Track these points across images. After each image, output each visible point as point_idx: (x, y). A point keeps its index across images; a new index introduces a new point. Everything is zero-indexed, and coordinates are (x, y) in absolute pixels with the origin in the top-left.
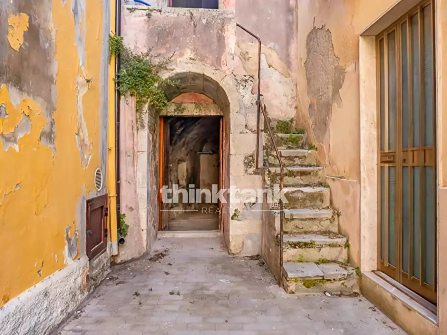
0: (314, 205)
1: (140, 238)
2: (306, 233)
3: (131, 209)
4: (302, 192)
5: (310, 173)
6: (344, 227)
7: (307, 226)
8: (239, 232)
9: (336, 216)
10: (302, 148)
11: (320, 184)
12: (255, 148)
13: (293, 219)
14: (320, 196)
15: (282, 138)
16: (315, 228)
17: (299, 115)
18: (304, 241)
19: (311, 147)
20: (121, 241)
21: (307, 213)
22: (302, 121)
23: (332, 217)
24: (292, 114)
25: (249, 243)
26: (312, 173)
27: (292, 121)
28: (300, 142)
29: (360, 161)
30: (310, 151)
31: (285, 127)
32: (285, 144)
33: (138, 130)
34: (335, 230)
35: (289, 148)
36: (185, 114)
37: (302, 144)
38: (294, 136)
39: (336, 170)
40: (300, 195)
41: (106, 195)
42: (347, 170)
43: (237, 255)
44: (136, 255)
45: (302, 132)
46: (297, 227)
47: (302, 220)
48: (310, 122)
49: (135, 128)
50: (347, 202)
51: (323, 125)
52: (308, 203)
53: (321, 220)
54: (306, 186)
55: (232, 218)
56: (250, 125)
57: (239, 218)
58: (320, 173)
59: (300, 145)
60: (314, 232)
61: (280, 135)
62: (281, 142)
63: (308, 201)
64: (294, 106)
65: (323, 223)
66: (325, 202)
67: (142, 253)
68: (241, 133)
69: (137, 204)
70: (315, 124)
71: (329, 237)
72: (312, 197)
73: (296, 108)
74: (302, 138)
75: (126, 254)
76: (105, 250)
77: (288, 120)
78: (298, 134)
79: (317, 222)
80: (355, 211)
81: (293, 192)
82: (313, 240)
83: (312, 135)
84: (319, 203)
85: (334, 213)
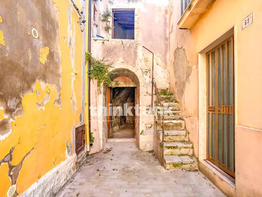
0: (178, 128)
1: (100, 143)
2: (174, 141)
3: (96, 130)
4: (172, 123)
5: (176, 114)
6: (191, 139)
7: (175, 138)
8: (144, 140)
9: (187, 134)
10: (172, 101)
11: (180, 119)
12: (151, 103)
13: (168, 135)
14: (180, 124)
15: (163, 98)
16: (178, 139)
17: (170, 86)
18: (173, 145)
19: (176, 102)
20: (91, 145)
21: (175, 132)
22: (172, 89)
23: (186, 134)
24: (167, 86)
25: (148, 145)
26: (177, 114)
27: (167, 89)
28: (171, 99)
29: (199, 110)
30: (176, 103)
31: (164, 92)
32: (164, 100)
33: (98, 94)
34: (187, 140)
35: (166, 102)
36: (119, 86)
37: (172, 100)
38: (168, 96)
39: (188, 113)
40: (171, 124)
41: (85, 124)
42: (193, 113)
43: (143, 150)
44: (98, 151)
45: (172, 94)
46: (170, 139)
47: (172, 136)
48: (176, 90)
49: (97, 94)
50: (192, 128)
51: (182, 92)
52: (175, 128)
53: (180, 136)
54: (174, 119)
55: (141, 134)
56: (149, 92)
57: (144, 134)
58: (180, 114)
59: (171, 100)
60: (178, 141)
61: (162, 96)
62: (163, 99)
63: (175, 127)
64: (168, 82)
65: (181, 137)
66: (182, 127)
67: (100, 150)
68: (145, 96)
69: (98, 128)
70: (178, 91)
71: (184, 144)
72: (177, 125)
73: (169, 83)
74: (172, 97)
75: (93, 151)
76: (84, 149)
77: (166, 89)
78: (170, 95)
79: (179, 137)
80: (196, 132)
81: (168, 123)
82: (177, 145)
83: (176, 96)
84: (179, 127)
85: (187, 132)
